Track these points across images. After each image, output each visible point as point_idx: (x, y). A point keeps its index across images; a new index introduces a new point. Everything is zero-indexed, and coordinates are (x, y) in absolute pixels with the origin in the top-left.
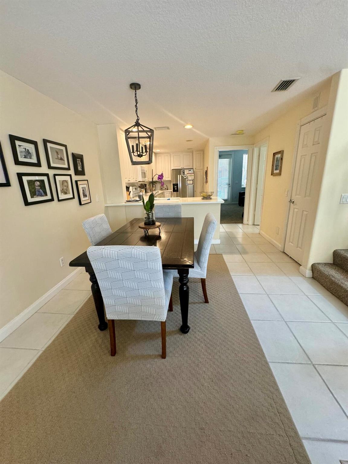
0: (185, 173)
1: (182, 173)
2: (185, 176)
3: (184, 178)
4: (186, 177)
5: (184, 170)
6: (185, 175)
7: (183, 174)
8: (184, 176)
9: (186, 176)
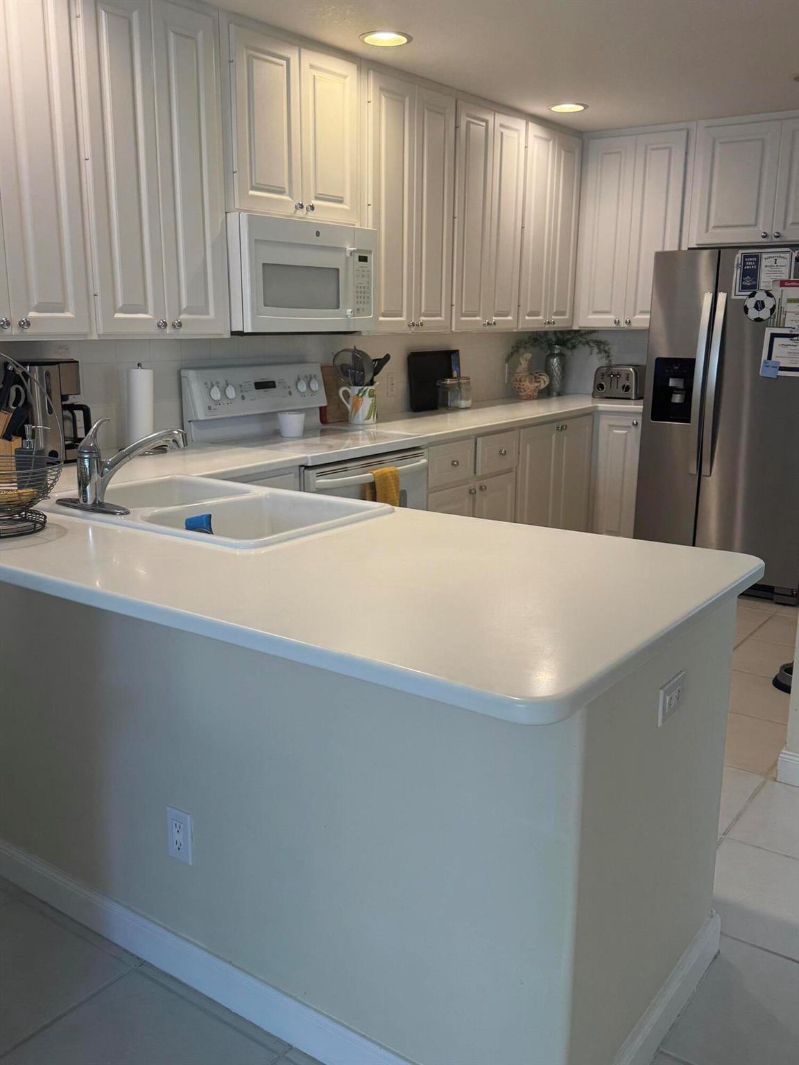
0: (766, 278)
1: (737, 274)
2: (759, 306)
3: (753, 314)
4: (764, 314)
5: (757, 256)
6: (760, 296)
7: (743, 288)
8: (750, 303)
9: (769, 303)
